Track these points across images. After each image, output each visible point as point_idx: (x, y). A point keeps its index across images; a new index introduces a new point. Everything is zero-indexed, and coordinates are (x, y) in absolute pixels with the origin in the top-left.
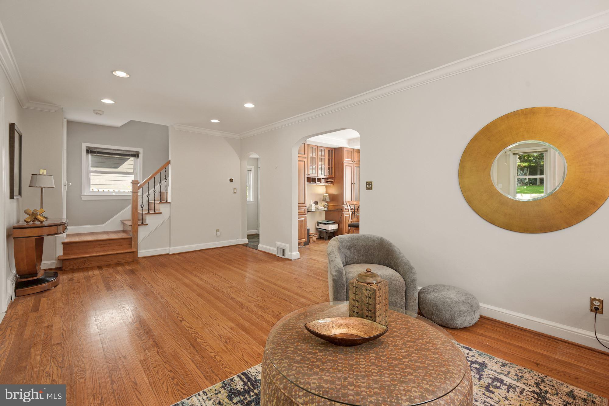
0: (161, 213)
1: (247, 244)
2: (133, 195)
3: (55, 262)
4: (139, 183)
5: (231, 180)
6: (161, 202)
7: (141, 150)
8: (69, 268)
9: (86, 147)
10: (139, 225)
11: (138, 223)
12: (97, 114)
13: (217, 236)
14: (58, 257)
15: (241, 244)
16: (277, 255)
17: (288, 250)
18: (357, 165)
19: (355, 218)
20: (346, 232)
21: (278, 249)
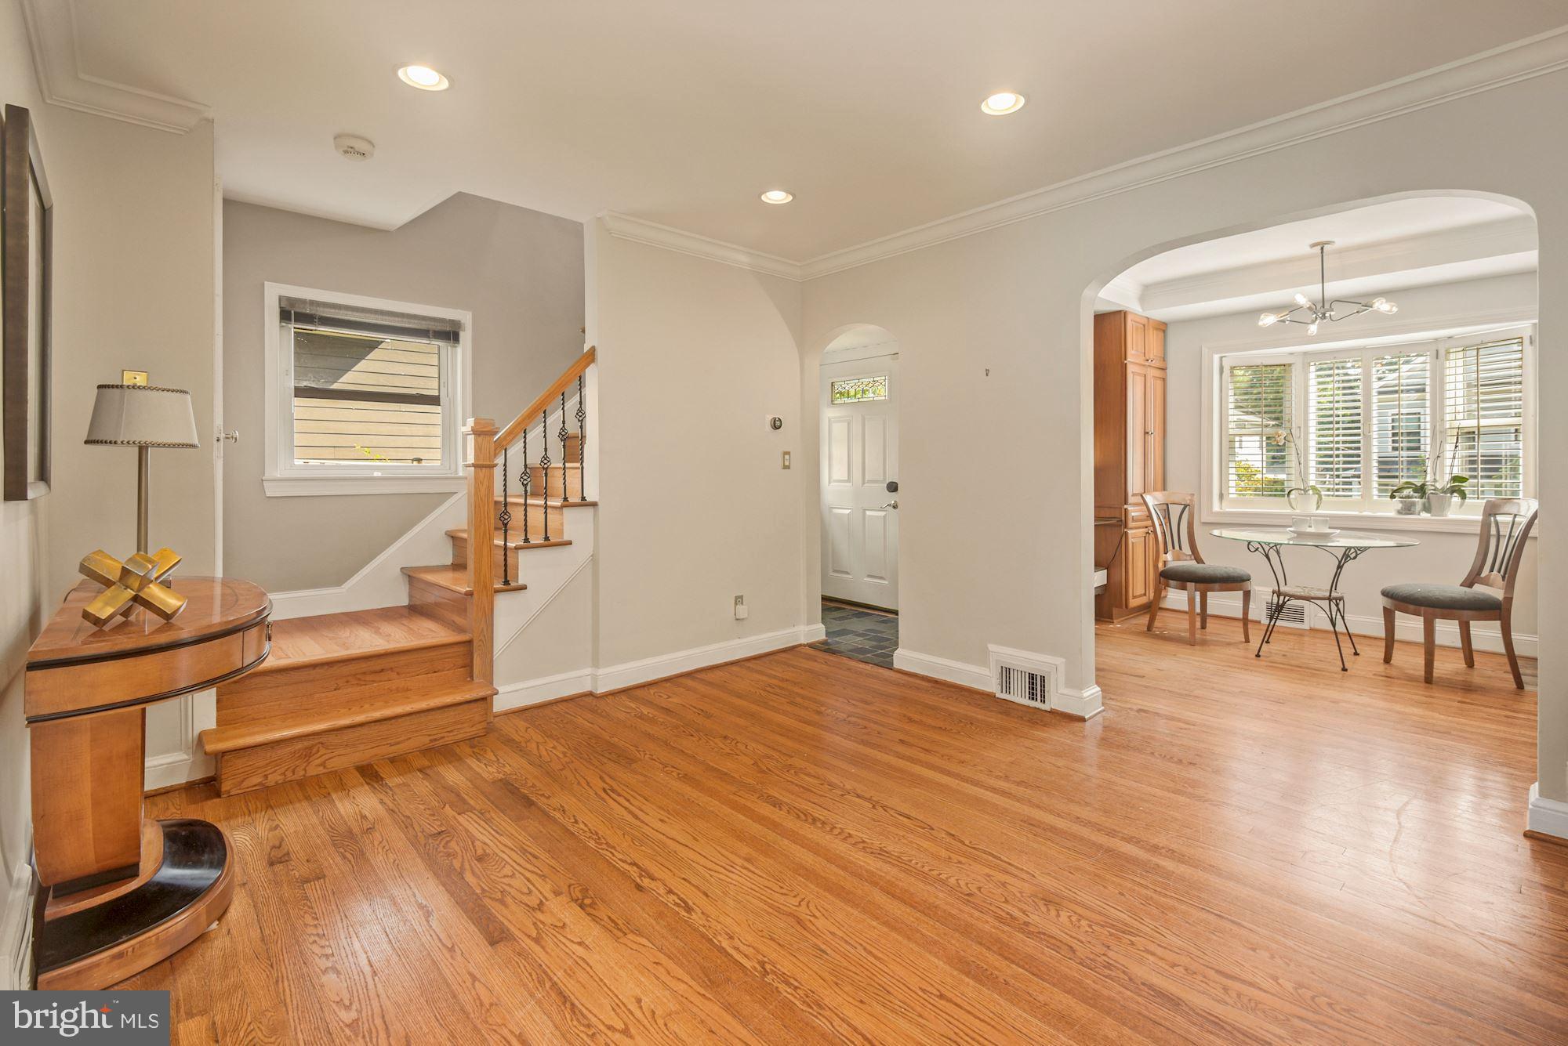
0: (570, 543)
1: (825, 643)
2: (476, 478)
3: (186, 757)
4: (496, 433)
5: (776, 425)
6: (566, 503)
7: (465, 317)
8: (246, 784)
9: (280, 298)
10: (497, 591)
11: (493, 584)
12: (349, 151)
13: (737, 619)
14: (200, 734)
15: (805, 645)
16: (997, 696)
17: (1062, 679)
18: (1158, 373)
19: (1174, 548)
20: (1134, 597)
21: (1006, 673)
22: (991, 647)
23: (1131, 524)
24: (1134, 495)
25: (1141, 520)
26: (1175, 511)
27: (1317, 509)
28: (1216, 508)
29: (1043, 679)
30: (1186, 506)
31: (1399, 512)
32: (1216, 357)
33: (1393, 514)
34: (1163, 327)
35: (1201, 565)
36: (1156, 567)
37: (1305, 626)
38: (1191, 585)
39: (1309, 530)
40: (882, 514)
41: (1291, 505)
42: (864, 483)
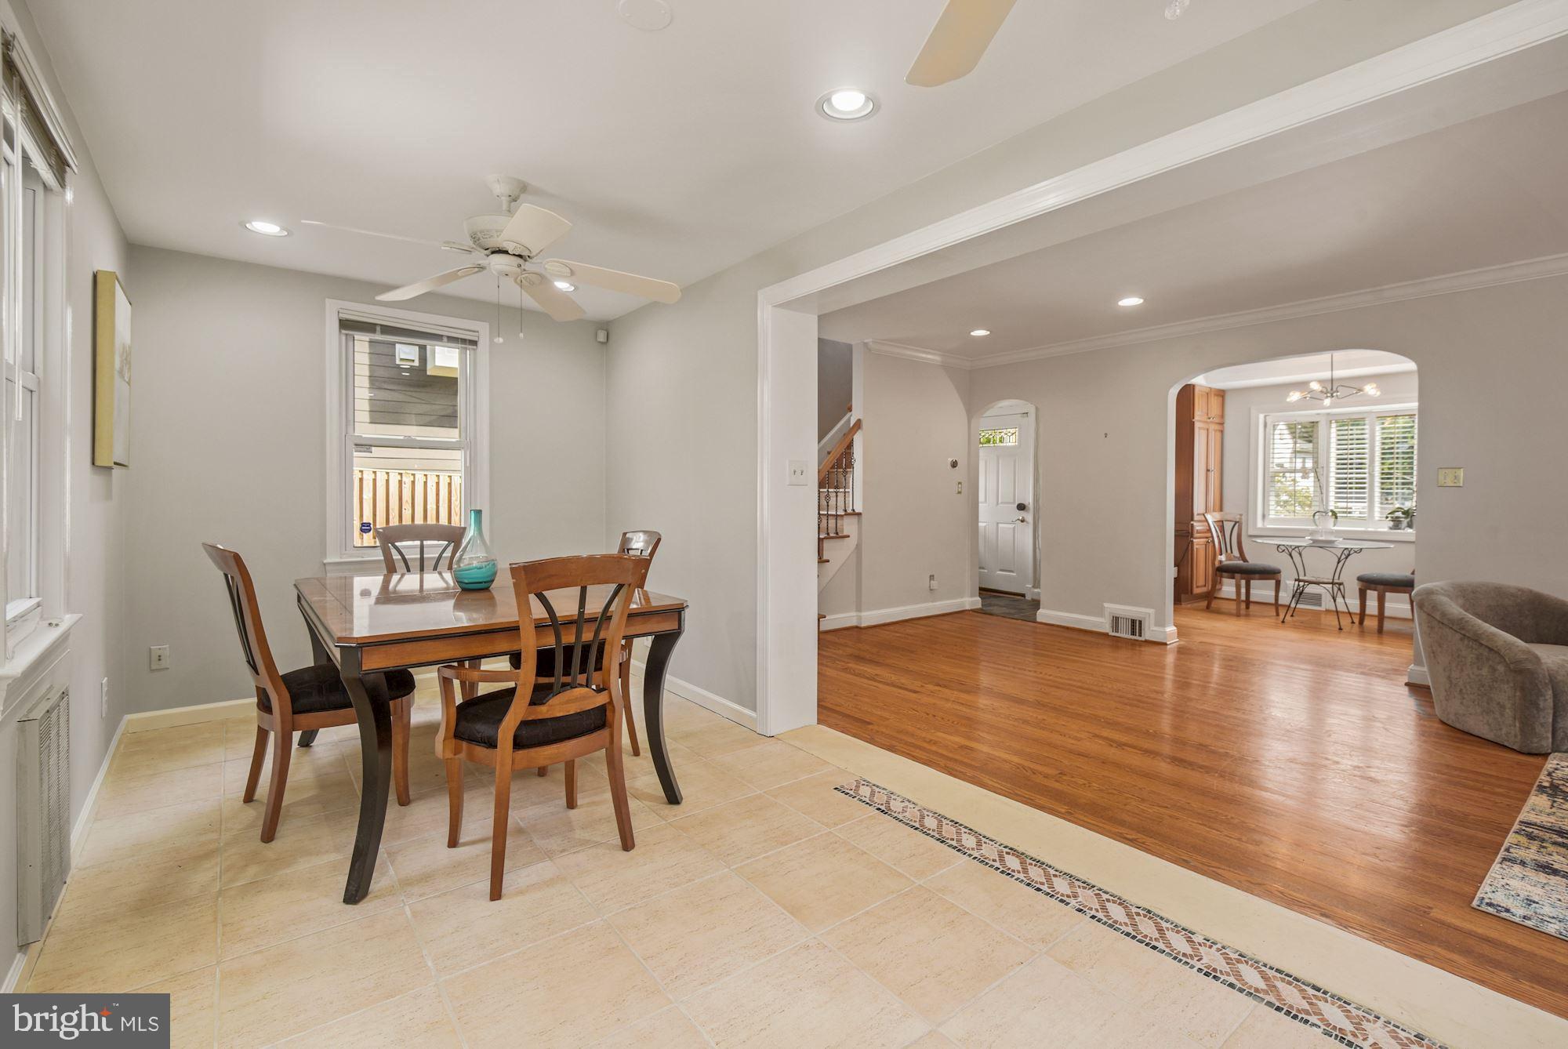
0: (849, 536)
1: (981, 609)
5: (954, 464)
6: (845, 513)
13: (931, 589)
15: (969, 610)
16: (1110, 634)
17: (1152, 621)
18: (1217, 427)
19: (1227, 551)
20: (1197, 587)
21: (1116, 620)
22: (1106, 605)
23: (1196, 535)
24: (1198, 514)
25: (1203, 533)
26: (1228, 526)
27: (1335, 525)
28: (1260, 524)
29: (1140, 622)
30: (1236, 523)
31: (1391, 528)
32: (1261, 417)
33: (1386, 530)
34: (1221, 394)
35: (1246, 563)
36: (1213, 564)
37: (1323, 608)
38: (1238, 576)
39: (1320, 538)
40: (1012, 526)
41: (1315, 523)
42: (998, 504)
